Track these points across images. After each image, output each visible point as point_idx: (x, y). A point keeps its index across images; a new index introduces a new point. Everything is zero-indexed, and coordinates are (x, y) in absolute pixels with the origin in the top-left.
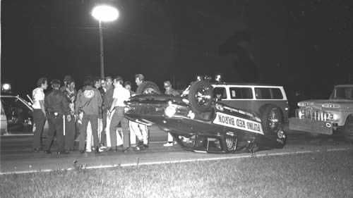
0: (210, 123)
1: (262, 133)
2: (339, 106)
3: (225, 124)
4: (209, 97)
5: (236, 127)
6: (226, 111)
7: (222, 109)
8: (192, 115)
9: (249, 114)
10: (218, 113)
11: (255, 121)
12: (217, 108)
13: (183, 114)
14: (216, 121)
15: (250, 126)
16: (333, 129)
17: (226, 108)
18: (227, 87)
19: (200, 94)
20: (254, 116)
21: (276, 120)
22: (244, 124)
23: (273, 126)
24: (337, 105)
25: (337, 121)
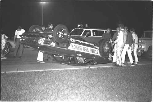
0: (65, 49)
1: (99, 54)
2: (145, 41)
3: (76, 50)
4: (65, 34)
5: (83, 51)
6: (76, 43)
7: (74, 41)
8: (53, 44)
9: (92, 44)
10: (71, 43)
11: (95, 48)
12: (71, 40)
13: (48, 44)
14: (70, 48)
15: (92, 51)
16: (141, 53)
17: (77, 40)
18: (91, 30)
19: (60, 33)
20: (95, 46)
21: (108, 48)
22: (88, 49)
23: (106, 51)
24: (144, 41)
25: (144, 49)
